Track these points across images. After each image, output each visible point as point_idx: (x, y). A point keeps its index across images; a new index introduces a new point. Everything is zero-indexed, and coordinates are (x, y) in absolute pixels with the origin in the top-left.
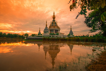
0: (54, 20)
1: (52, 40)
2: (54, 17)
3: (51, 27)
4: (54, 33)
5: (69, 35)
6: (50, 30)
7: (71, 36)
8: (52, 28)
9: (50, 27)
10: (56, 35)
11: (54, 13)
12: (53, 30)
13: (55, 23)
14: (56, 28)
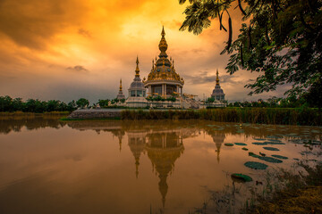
0: (163, 56)
1: (150, 118)
2: (163, 46)
3: (154, 77)
4: (164, 95)
5: (211, 100)
6: (150, 87)
7: (218, 103)
8: (158, 80)
9: (151, 76)
10: (168, 100)
11: (163, 33)
12: (161, 85)
13: (166, 65)
14: (170, 80)
